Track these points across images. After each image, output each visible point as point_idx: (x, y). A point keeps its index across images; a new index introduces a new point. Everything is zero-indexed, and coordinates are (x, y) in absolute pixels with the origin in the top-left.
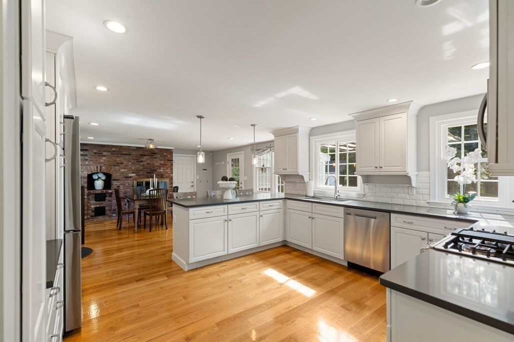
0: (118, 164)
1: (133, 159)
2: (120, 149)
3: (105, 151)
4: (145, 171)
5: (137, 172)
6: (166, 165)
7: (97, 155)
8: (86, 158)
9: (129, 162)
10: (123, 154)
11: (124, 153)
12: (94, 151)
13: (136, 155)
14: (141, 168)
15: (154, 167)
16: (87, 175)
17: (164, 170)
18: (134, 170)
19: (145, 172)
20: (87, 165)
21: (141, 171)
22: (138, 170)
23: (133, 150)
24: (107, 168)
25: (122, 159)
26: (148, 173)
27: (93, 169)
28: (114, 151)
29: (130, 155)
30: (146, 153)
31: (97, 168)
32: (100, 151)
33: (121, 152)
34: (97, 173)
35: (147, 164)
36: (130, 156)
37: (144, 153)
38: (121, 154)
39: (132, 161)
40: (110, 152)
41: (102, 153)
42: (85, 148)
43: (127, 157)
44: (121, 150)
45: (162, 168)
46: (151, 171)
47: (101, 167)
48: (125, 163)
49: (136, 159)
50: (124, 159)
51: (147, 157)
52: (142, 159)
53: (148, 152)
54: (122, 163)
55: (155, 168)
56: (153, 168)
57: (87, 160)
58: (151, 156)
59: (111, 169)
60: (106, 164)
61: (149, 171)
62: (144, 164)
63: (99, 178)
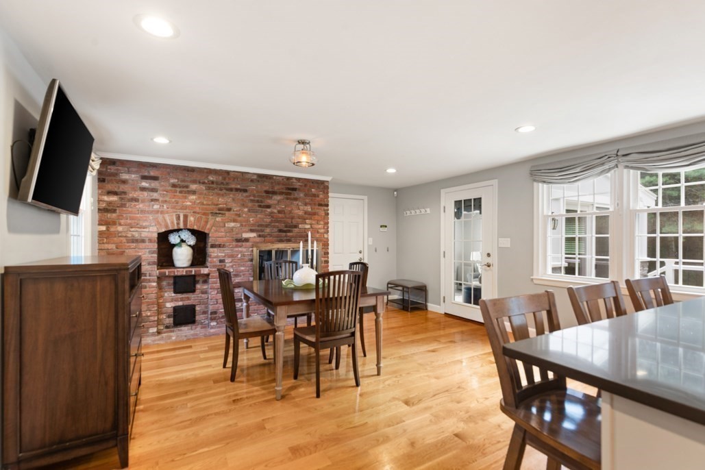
0: (221, 211)
1: (252, 201)
2: (224, 179)
3: (194, 182)
4: (274, 227)
5: (259, 228)
6: (314, 214)
7: (178, 189)
8: (155, 195)
9: (243, 206)
10: (231, 190)
11: (233, 186)
12: (173, 181)
13: (257, 192)
14: (268, 220)
15: (292, 218)
16: (156, 235)
17: (311, 224)
18: (253, 225)
19: (276, 230)
20: (157, 212)
21: (267, 226)
22: (261, 225)
23: (252, 181)
24: (199, 220)
25: (230, 200)
26: (280, 231)
27: (170, 221)
28: (213, 183)
29: (245, 191)
30: (276, 188)
31: (178, 218)
32: (184, 181)
33: (227, 184)
34: (178, 230)
35: (279, 212)
36: (245, 194)
37: (273, 187)
38: (227, 189)
39: (250, 204)
40: (204, 183)
41: (187, 187)
42: (152, 174)
43: (240, 196)
44: (227, 181)
45: (307, 221)
46: (286, 227)
47: (186, 217)
48: (236, 208)
49: (258, 201)
50: (233, 199)
51: (278, 197)
52: (269, 202)
53: (281, 186)
54: (229, 210)
55: (294, 222)
56: (289, 221)
57: (156, 200)
58: (287, 194)
59: (207, 222)
60: (197, 210)
61: (282, 226)
62: (273, 213)
63: (183, 241)
